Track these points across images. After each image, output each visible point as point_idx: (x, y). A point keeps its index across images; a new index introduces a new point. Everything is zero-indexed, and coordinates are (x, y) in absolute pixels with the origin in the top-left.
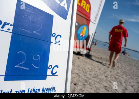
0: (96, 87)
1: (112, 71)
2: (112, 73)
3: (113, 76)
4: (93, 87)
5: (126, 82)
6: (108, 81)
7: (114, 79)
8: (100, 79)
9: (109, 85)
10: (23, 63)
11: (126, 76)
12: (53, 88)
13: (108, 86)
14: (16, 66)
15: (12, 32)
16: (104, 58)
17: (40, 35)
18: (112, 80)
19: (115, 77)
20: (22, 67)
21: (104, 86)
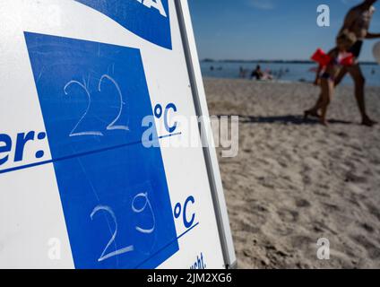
0: (241, 187)
1: (253, 131)
2: (257, 138)
3: (262, 145)
4: (236, 191)
5: (297, 149)
6: (258, 162)
7: (267, 151)
8: (239, 163)
9: (266, 171)
10: (114, 237)
11: (289, 134)
12: (199, 261)
13: (265, 175)
14: (99, 260)
15: (51, 158)
16: (219, 103)
17: (127, 128)
18: (265, 155)
19: (268, 146)
20: (117, 252)
21: (256, 178)
